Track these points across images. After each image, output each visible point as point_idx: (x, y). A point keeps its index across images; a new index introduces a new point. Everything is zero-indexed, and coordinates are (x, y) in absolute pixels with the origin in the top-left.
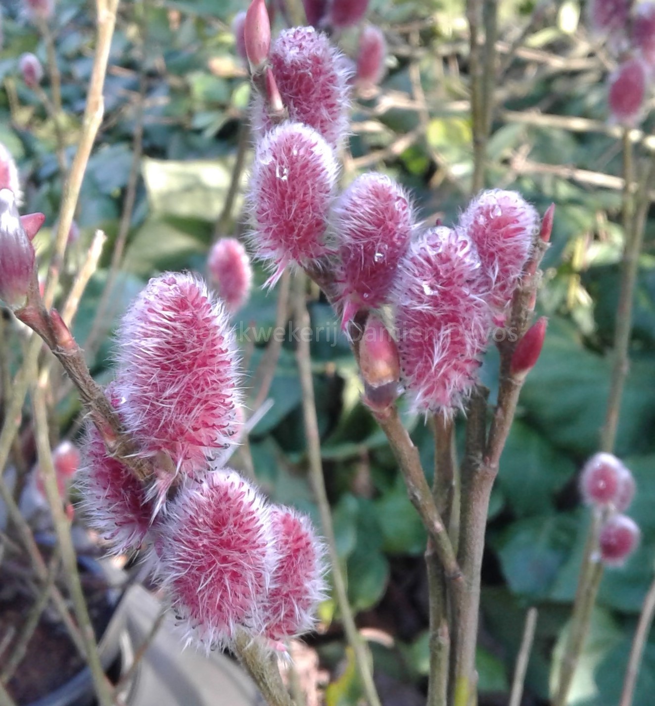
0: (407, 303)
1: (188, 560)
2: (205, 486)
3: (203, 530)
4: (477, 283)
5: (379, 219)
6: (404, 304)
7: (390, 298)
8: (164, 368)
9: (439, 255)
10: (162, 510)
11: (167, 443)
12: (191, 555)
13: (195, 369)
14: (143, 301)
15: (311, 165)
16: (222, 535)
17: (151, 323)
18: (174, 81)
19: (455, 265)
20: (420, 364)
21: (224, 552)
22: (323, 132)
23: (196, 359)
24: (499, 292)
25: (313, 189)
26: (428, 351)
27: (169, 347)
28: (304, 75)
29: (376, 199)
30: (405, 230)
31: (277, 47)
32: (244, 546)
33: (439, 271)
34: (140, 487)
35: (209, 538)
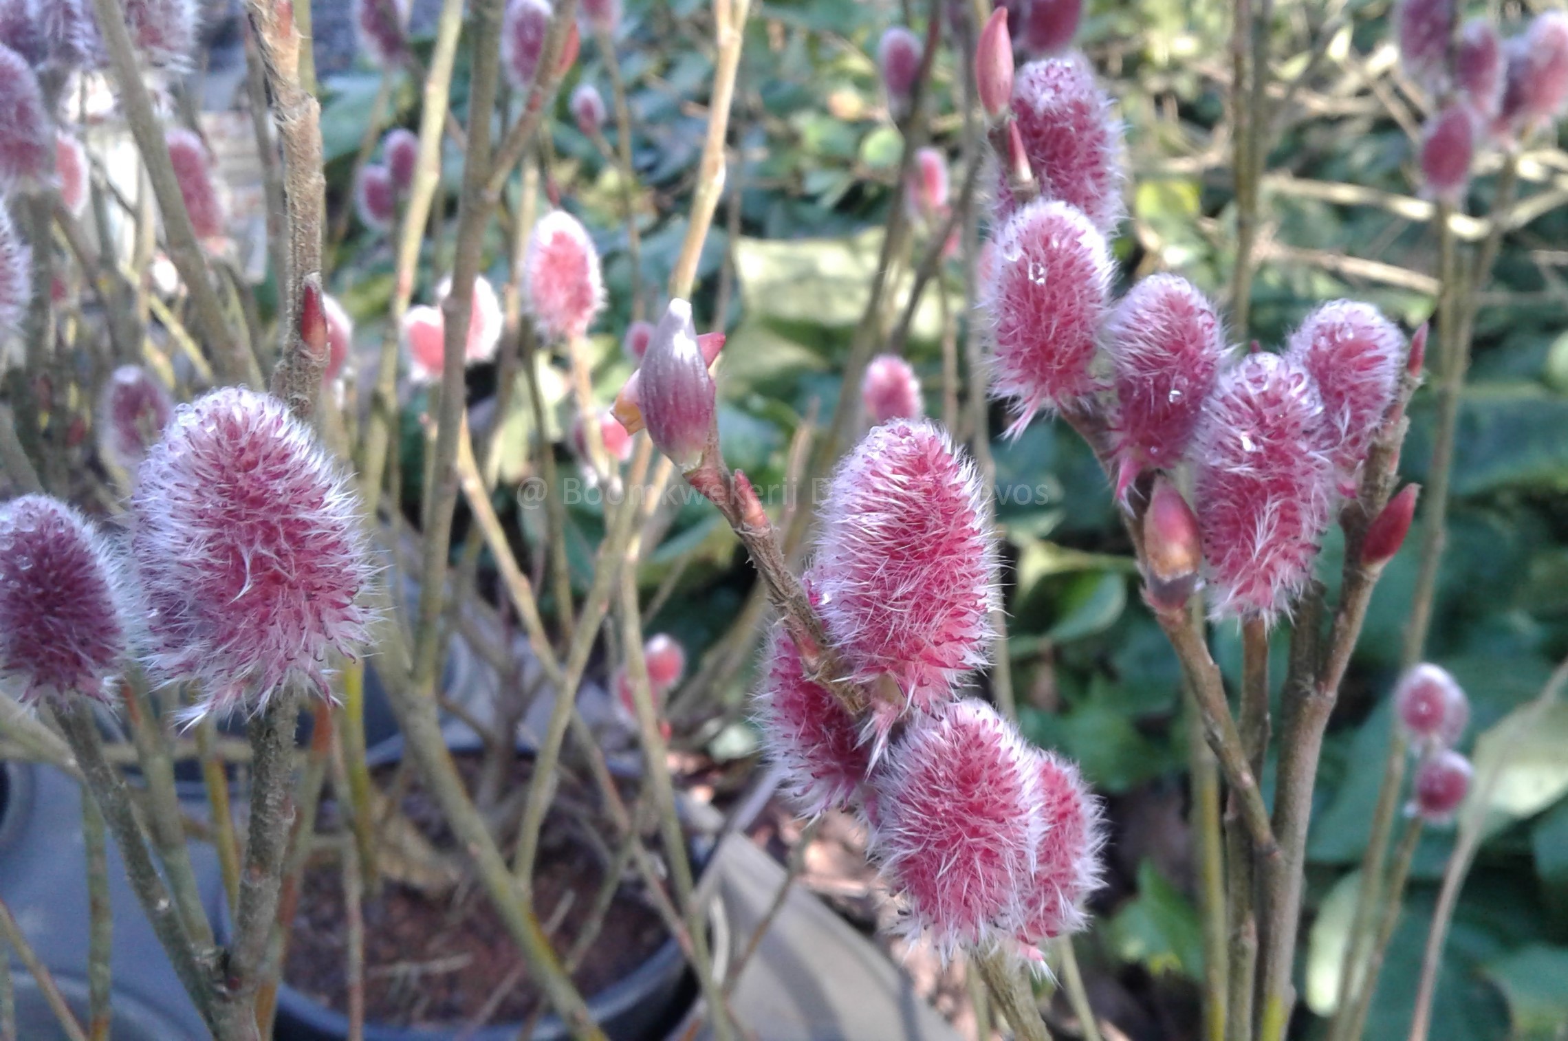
0: (1216, 462)
1: (920, 832)
2: (946, 724)
3: (942, 787)
4: (1318, 434)
5: (1175, 342)
6: (1212, 464)
7: (1190, 454)
8: (895, 556)
9: (1264, 394)
10: (882, 758)
11: (893, 662)
12: (926, 824)
13: (937, 558)
14: (860, 457)
15: (1078, 263)
16: (972, 796)
17: (876, 491)
18: (773, 125)
19: (1288, 410)
20: (1233, 549)
21: (973, 820)
22: (1089, 213)
23: (940, 544)
24: (1349, 448)
25: (1082, 297)
26: (1246, 531)
27: (903, 526)
28: (1064, 131)
29: (1171, 312)
30: (1213, 357)
31: (1023, 90)
32: (1002, 813)
33: (1265, 418)
34: (850, 723)
35: (954, 801)
